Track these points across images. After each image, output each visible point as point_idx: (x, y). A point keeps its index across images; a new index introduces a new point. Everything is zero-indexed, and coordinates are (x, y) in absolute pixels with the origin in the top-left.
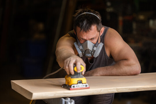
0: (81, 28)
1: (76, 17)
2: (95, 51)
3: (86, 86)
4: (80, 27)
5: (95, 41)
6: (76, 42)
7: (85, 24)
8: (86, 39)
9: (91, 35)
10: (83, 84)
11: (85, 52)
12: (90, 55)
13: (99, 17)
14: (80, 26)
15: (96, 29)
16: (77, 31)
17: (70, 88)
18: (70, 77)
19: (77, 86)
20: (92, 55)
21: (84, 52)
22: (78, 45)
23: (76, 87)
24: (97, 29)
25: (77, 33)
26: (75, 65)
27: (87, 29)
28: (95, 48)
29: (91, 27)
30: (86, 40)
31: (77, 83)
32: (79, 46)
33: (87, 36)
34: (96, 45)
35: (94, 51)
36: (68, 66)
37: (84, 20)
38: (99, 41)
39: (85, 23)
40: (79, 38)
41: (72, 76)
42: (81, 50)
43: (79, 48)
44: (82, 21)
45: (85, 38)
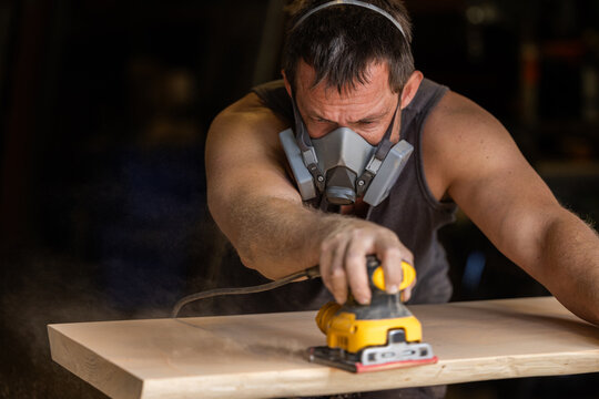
0: (320, 66)
1: (299, 16)
2: (373, 176)
3: (424, 353)
4: (316, 67)
5: (377, 132)
6: (290, 131)
7: (336, 51)
8: (337, 120)
9: (363, 106)
10: (408, 343)
11: (327, 178)
12: (351, 192)
13: (400, 24)
14: (316, 60)
15: (386, 77)
16: (299, 81)
17: (358, 364)
18: (353, 316)
19: (383, 355)
20: (360, 194)
21: (321, 179)
22: (298, 144)
23: (379, 360)
24: (392, 79)
25: (300, 92)
26: (376, 259)
27: (345, 76)
28: (374, 166)
29: (364, 67)
30: (335, 127)
31: (383, 341)
32: (303, 150)
33: (344, 108)
34: (378, 150)
35: (368, 177)
36: (344, 266)
37: (334, 35)
38: (395, 134)
39: (338, 47)
40: (304, 114)
41: (359, 310)
42: (311, 168)
43: (302, 155)
44: (326, 40)
45: (333, 114)
